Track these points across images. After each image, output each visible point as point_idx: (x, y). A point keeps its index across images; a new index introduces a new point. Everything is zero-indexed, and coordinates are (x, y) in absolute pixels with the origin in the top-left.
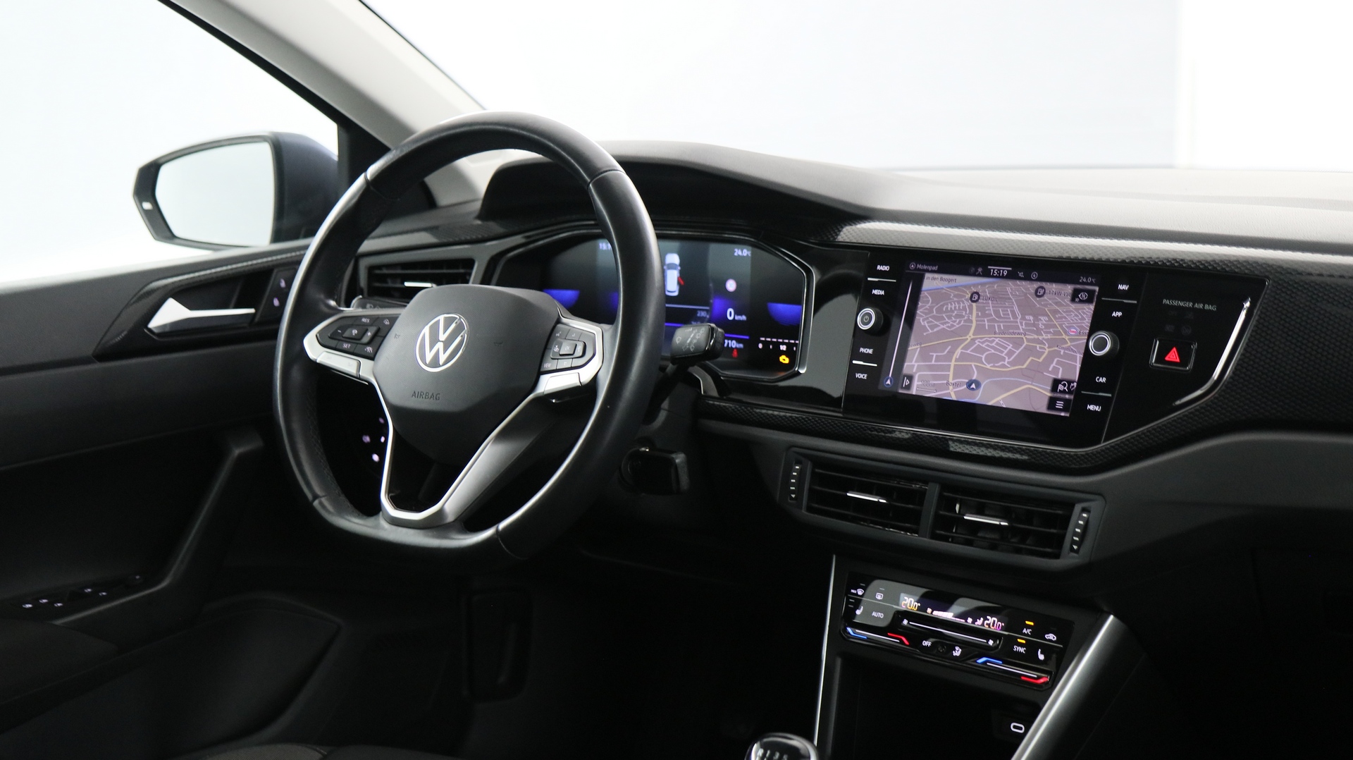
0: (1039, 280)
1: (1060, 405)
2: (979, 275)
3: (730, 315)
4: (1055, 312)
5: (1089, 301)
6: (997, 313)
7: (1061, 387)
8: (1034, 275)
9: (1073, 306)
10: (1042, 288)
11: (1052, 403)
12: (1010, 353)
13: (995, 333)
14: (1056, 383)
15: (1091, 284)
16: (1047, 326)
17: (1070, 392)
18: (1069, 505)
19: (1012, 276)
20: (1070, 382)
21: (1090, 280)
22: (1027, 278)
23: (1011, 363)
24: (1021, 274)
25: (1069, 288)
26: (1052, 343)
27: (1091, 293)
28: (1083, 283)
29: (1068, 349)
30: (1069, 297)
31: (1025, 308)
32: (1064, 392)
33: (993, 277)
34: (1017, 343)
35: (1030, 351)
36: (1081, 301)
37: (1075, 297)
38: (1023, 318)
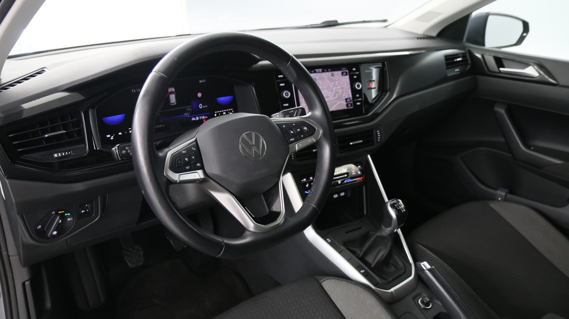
0: (331, 71)
1: (349, 105)
2: (313, 73)
3: (201, 107)
4: (339, 80)
5: (347, 75)
6: (323, 83)
7: (348, 100)
8: (329, 70)
9: (343, 77)
10: (333, 73)
11: (347, 105)
12: (331, 94)
13: (324, 89)
14: (346, 99)
15: (345, 70)
16: (339, 84)
17: (351, 101)
18: (372, 131)
19: (323, 71)
20: (350, 98)
21: (345, 69)
22: (328, 71)
23: (333, 97)
24: (325, 70)
25: (340, 72)
26: (342, 88)
27: (346, 72)
28: (343, 70)
29: (346, 89)
30: (341, 75)
31: (331, 80)
32: (349, 102)
33: (317, 73)
34: (332, 91)
35: (336, 93)
36: (345, 75)
37: (342, 73)
38: (331, 83)
